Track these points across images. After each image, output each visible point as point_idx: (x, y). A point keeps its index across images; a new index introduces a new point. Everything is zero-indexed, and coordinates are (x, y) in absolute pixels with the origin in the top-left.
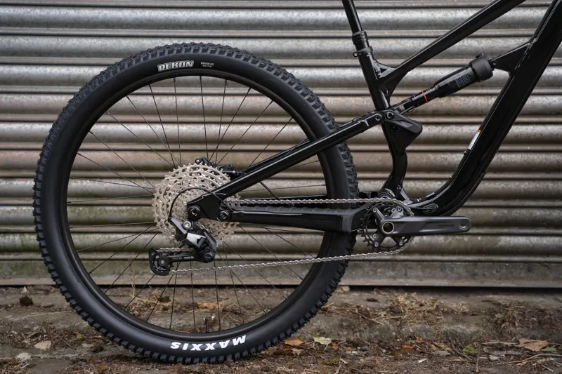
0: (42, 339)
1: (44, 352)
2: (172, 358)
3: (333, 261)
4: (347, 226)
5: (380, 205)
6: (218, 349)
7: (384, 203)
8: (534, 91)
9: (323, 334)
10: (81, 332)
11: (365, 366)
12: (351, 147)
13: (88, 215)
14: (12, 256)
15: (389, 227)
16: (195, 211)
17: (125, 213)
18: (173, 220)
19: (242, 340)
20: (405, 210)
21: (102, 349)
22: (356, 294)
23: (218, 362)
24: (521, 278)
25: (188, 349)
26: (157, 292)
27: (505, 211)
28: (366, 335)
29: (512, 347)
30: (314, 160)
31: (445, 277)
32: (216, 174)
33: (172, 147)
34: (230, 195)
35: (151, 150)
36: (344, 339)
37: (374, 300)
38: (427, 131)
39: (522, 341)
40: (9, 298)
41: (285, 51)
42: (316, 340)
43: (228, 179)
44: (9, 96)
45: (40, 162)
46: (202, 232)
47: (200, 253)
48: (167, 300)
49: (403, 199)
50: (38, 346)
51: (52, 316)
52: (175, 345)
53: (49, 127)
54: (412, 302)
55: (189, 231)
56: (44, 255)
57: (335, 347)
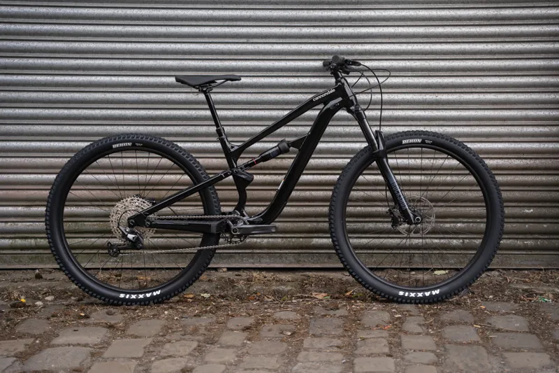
0: (49, 295)
1: (50, 302)
2: (120, 302)
3: (206, 249)
4: (214, 230)
5: (232, 218)
6: (145, 298)
8: (313, 156)
9: (206, 292)
10: (70, 292)
11: (224, 305)
12: (216, 187)
13: (74, 228)
14: (29, 252)
15: (235, 230)
16: (132, 222)
17: (96, 226)
18: (120, 227)
19: (158, 292)
20: (244, 222)
21: (82, 300)
22: (231, 273)
23: (145, 305)
24: (325, 263)
25: (129, 298)
26: (115, 272)
28: (230, 292)
29: (308, 297)
30: (196, 195)
31: (282, 262)
32: (144, 202)
33: (121, 187)
34: (151, 214)
35: (109, 190)
36: (218, 295)
37: (239, 275)
38: (256, 178)
39: (314, 294)
40: (28, 275)
41: (188, 132)
42: (202, 295)
43: (151, 205)
44: (30, 159)
45: (49, 197)
46: (136, 234)
47: (135, 245)
48: (120, 275)
49: (244, 216)
50: (47, 298)
51: (54, 283)
52: (122, 296)
53: (55, 176)
54: (261, 276)
55: (129, 233)
56: (52, 251)
57: (212, 298)
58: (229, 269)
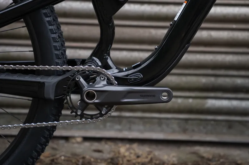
4: (50, 93)
5: (85, 72)
7: (88, 71)
15: (91, 96)
20: (108, 79)
27: (212, 79)
31: (162, 131)
37: (99, 151)
49: (108, 67)
54: (131, 153)
58: (86, 139)
